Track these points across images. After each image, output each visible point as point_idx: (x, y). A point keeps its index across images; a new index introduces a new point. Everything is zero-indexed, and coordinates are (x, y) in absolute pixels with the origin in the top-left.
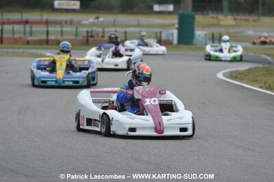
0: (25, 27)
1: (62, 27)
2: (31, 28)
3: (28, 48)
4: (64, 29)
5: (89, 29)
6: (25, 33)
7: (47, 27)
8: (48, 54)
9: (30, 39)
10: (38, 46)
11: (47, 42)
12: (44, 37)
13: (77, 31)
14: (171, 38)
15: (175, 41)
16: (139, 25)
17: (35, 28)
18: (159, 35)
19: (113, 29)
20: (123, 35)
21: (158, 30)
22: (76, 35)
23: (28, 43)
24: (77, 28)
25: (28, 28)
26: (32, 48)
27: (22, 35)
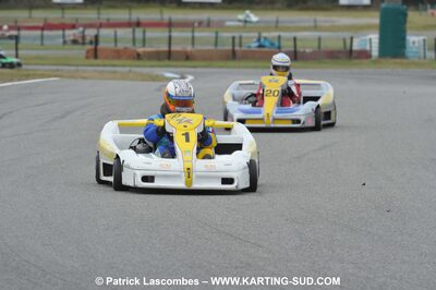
0: (134, 32)
1: (193, 32)
2: (144, 32)
3: (138, 66)
4: (197, 34)
5: (237, 35)
6: (134, 40)
7: (170, 31)
8: (169, 75)
9: (141, 50)
10: (154, 63)
11: (169, 55)
12: (165, 48)
13: (217, 37)
14: (368, 48)
15: (375, 53)
16: (316, 28)
17: (151, 33)
18: (348, 42)
19: (276, 34)
20: (291, 43)
21: (347, 35)
22: (216, 44)
23: (138, 56)
24: (217, 33)
25: (139, 32)
26: (145, 66)
27: (130, 45)
